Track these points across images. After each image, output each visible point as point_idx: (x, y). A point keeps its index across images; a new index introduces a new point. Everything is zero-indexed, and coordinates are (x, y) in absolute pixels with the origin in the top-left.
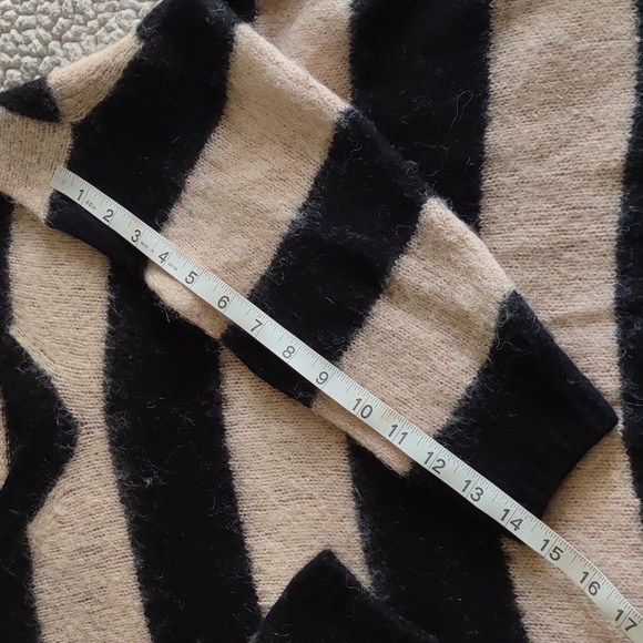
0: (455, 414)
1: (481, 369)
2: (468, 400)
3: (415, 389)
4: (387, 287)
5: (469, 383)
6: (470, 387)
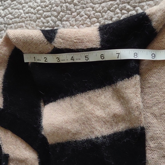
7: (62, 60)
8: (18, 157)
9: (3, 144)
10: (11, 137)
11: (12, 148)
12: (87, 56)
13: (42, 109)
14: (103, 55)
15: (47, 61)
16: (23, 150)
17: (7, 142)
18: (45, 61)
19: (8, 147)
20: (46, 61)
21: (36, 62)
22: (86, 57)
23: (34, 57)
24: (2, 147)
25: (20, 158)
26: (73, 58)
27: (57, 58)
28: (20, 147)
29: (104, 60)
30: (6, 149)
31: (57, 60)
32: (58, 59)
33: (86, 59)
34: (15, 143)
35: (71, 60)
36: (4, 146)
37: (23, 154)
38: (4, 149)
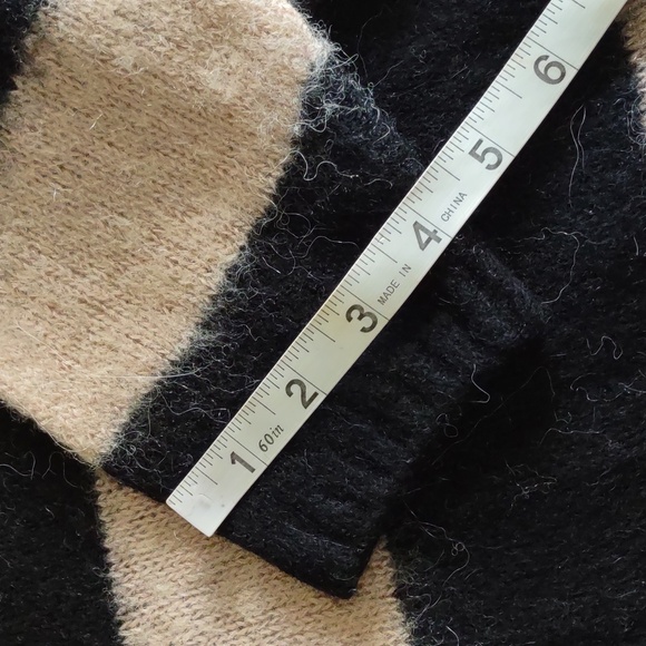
0: (206, 326)
1: (257, 227)
2: (230, 295)
3: (122, 281)
4: (29, 59)
5: (232, 258)
6: (236, 267)
7: (382, 302)
12: (480, 142)
14: (547, 57)
15: (316, 395)
18: (306, 405)
20: (307, 399)
21: (260, 469)
22: (479, 151)
23: (234, 458)
26: (426, 231)
27: (349, 319)
29: (571, 74)
31: (357, 324)
32: (355, 314)
33: (489, 167)
35: (423, 246)
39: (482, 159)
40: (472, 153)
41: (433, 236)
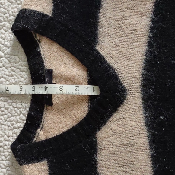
7: (57, 87)
8: (63, 74)
9: (45, 59)
10: (57, 52)
11: (56, 63)
13: (99, 21)
16: (69, 67)
17: (50, 57)
18: (78, 87)
19: (52, 63)
23: (94, 91)
24: (44, 62)
25: (66, 75)
27: (62, 90)
28: (66, 63)
30: (49, 64)
31: (62, 88)
34: (60, 59)
35: (47, 88)
36: (46, 61)
37: (69, 71)
38: (47, 64)
39: (34, 89)
40: (34, 90)
41: (45, 87)
